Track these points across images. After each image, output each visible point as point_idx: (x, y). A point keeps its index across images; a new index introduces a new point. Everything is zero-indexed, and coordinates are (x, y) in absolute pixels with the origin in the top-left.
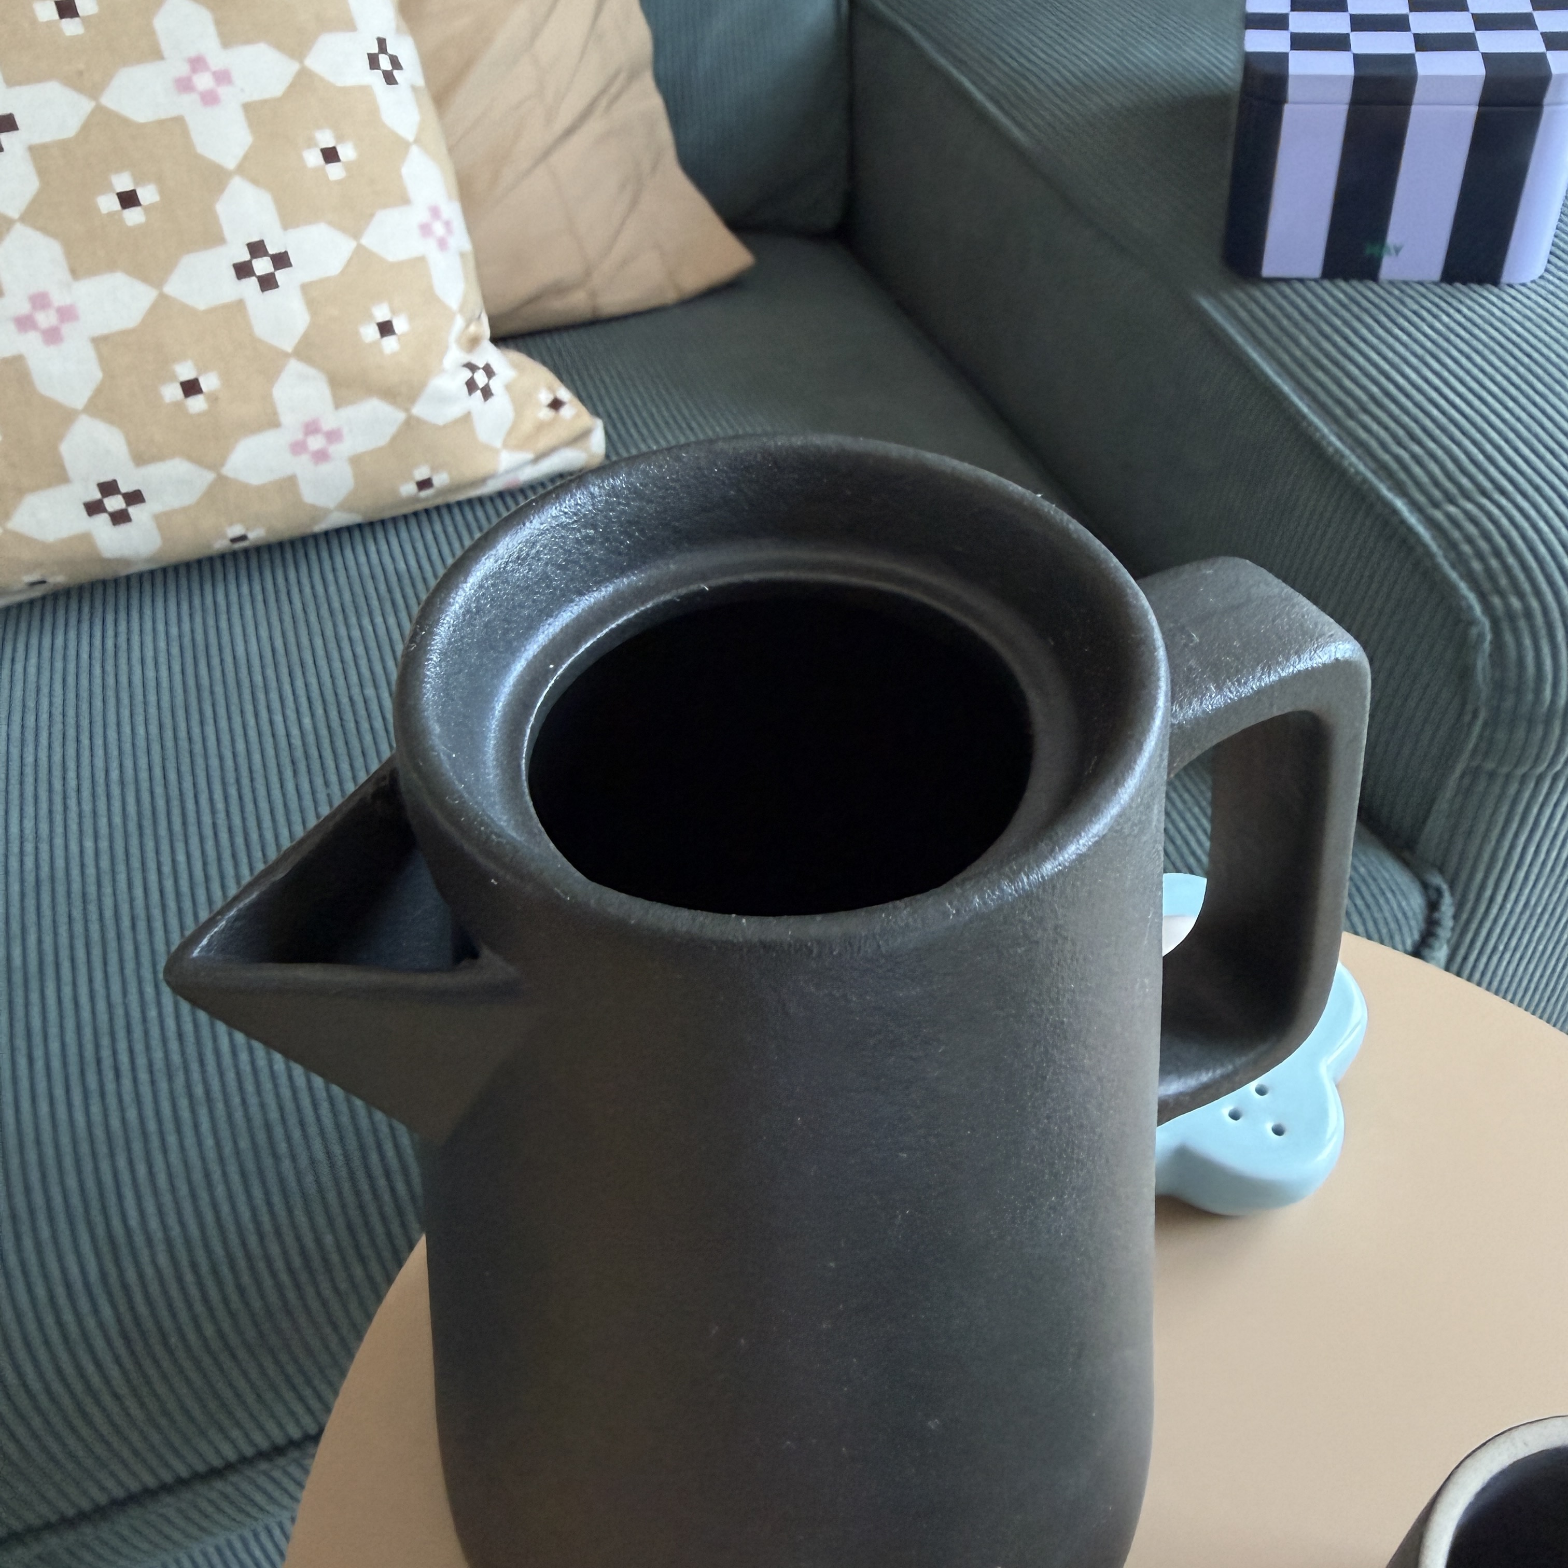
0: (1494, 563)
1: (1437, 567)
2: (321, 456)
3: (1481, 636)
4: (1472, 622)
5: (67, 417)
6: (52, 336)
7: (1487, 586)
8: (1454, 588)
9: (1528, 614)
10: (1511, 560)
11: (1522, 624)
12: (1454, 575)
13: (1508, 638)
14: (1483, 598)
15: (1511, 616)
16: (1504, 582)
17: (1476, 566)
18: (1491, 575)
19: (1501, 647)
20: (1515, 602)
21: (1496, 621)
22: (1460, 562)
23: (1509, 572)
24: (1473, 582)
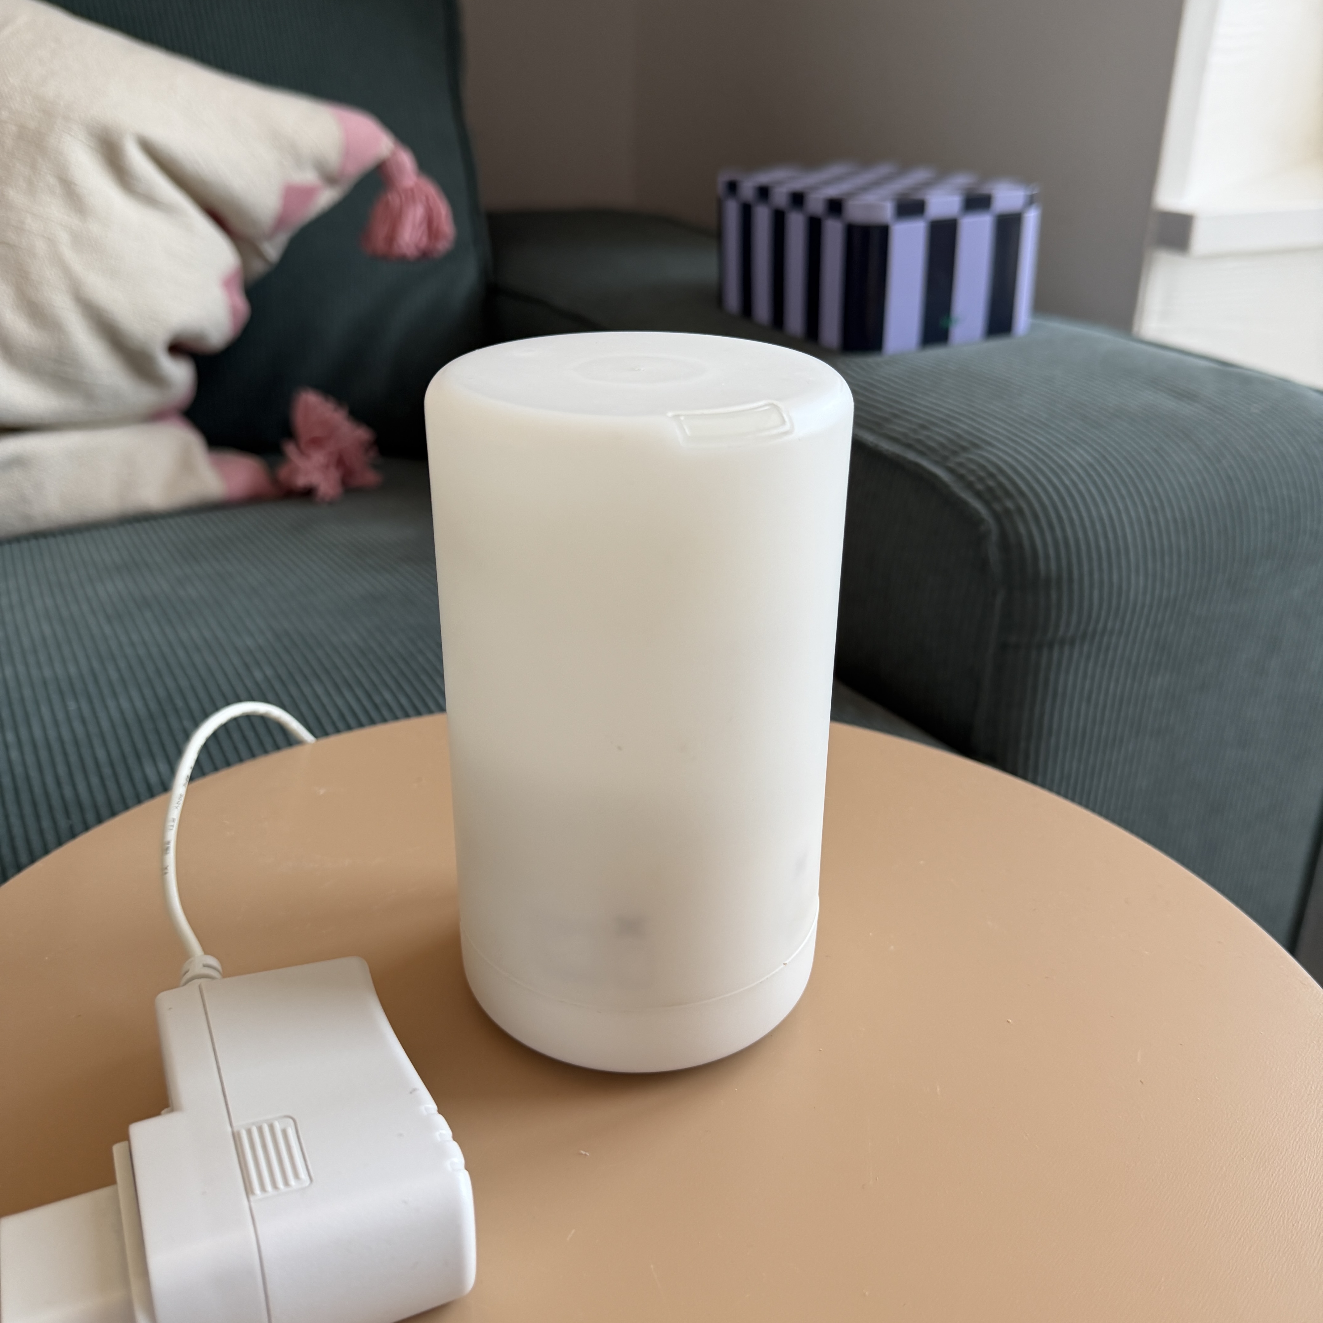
0: (991, 483)
1: (953, 493)
3: (989, 529)
7: (988, 496)
8: (966, 502)
9: (1020, 511)
10: (1002, 480)
11: (1016, 517)
12: (964, 495)
13: (1007, 526)
14: (987, 504)
15: (1007, 511)
16: (999, 492)
17: (980, 487)
18: (990, 489)
19: (1003, 535)
20: (1009, 504)
21: (997, 517)
22: (970, 486)
23: (1000, 485)
24: (978, 495)
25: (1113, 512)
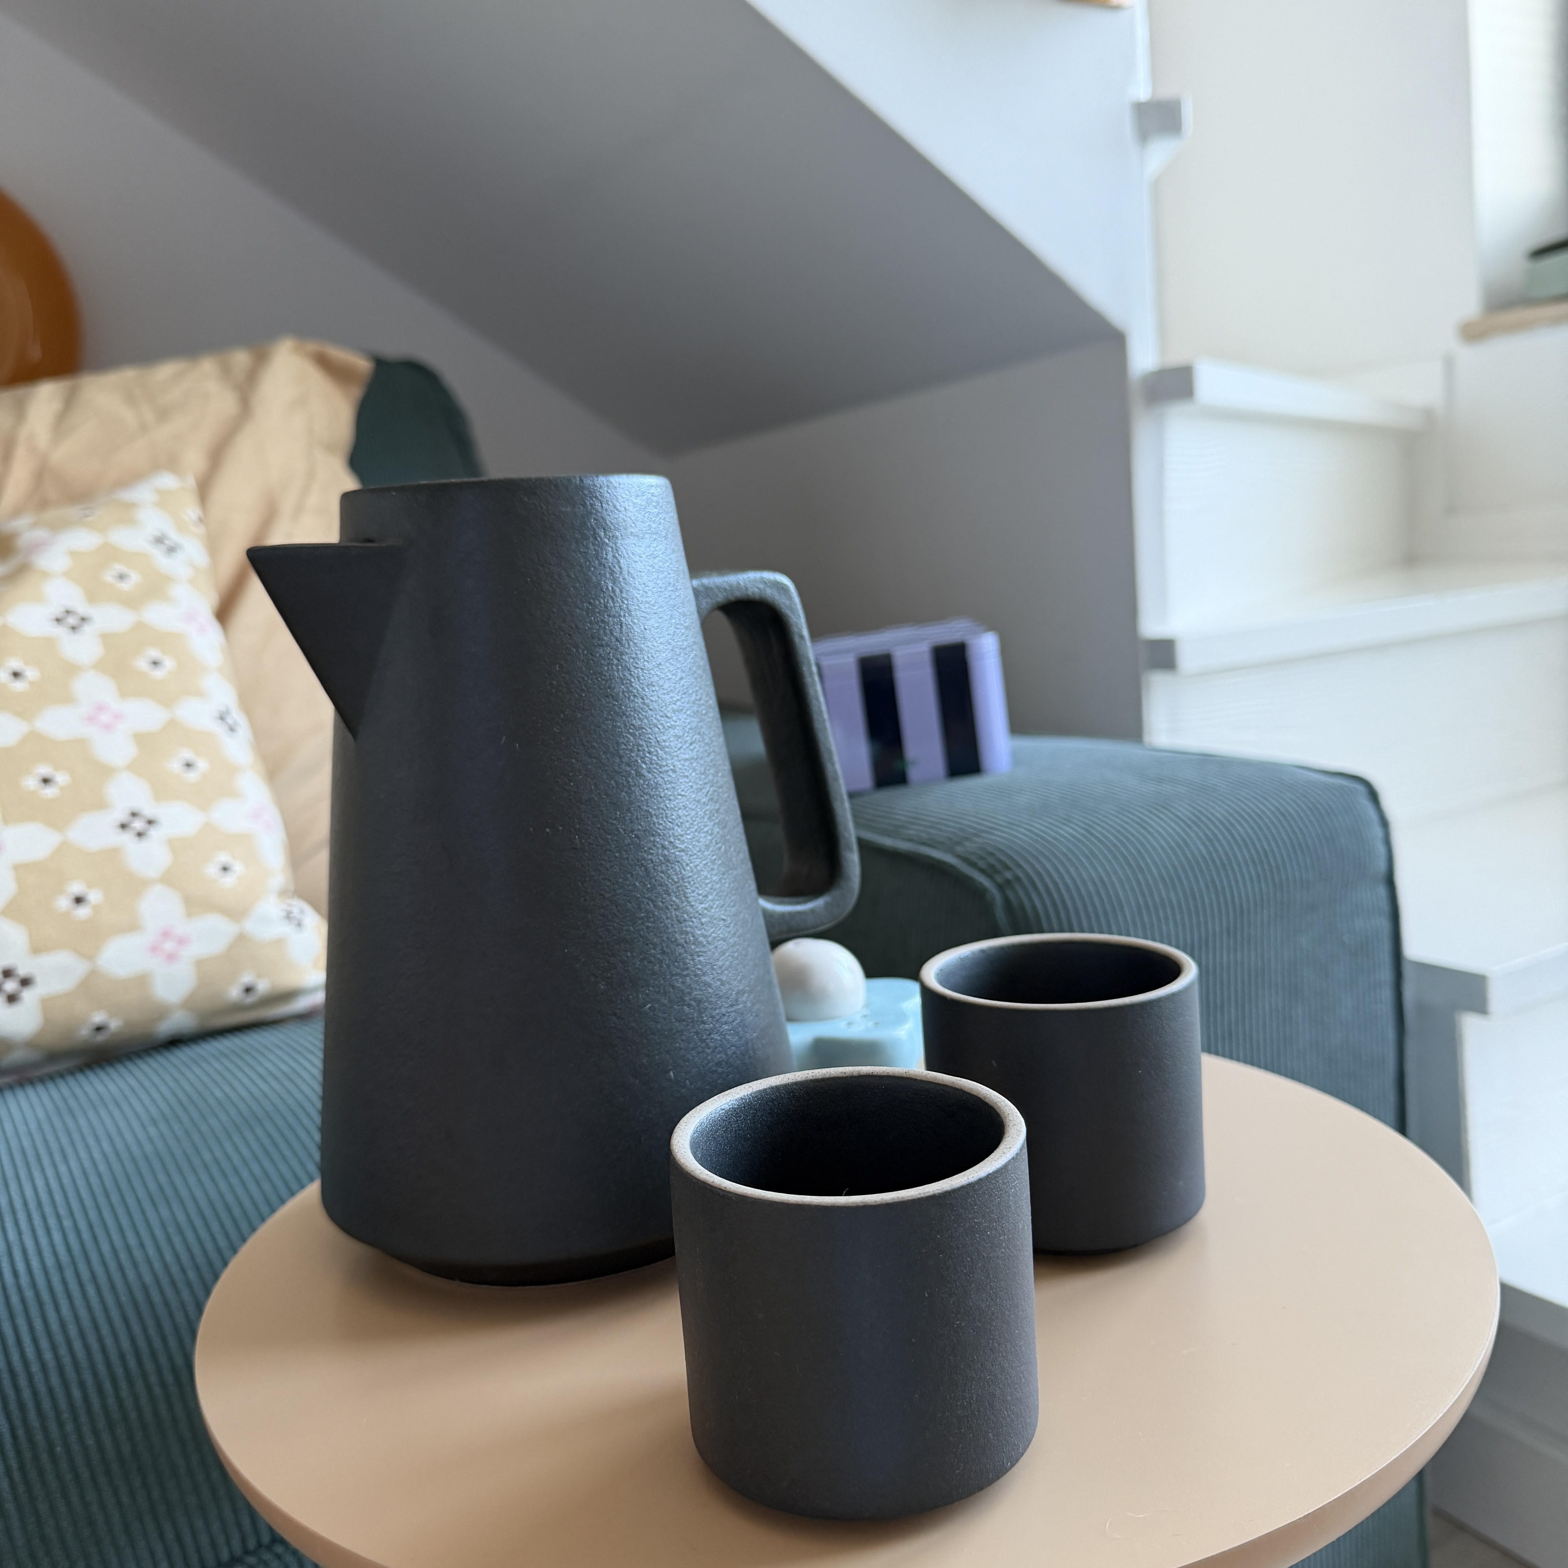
0: (991, 860)
1: (959, 872)
2: (171, 957)
3: (994, 898)
4: (986, 891)
7: (990, 871)
8: (971, 877)
9: (1018, 879)
11: (1016, 885)
12: (972, 873)
13: (1010, 895)
15: (1008, 882)
16: (998, 866)
17: (982, 864)
19: (1007, 902)
21: (1000, 887)
22: (973, 865)
23: (1000, 861)
25: (1103, 874)
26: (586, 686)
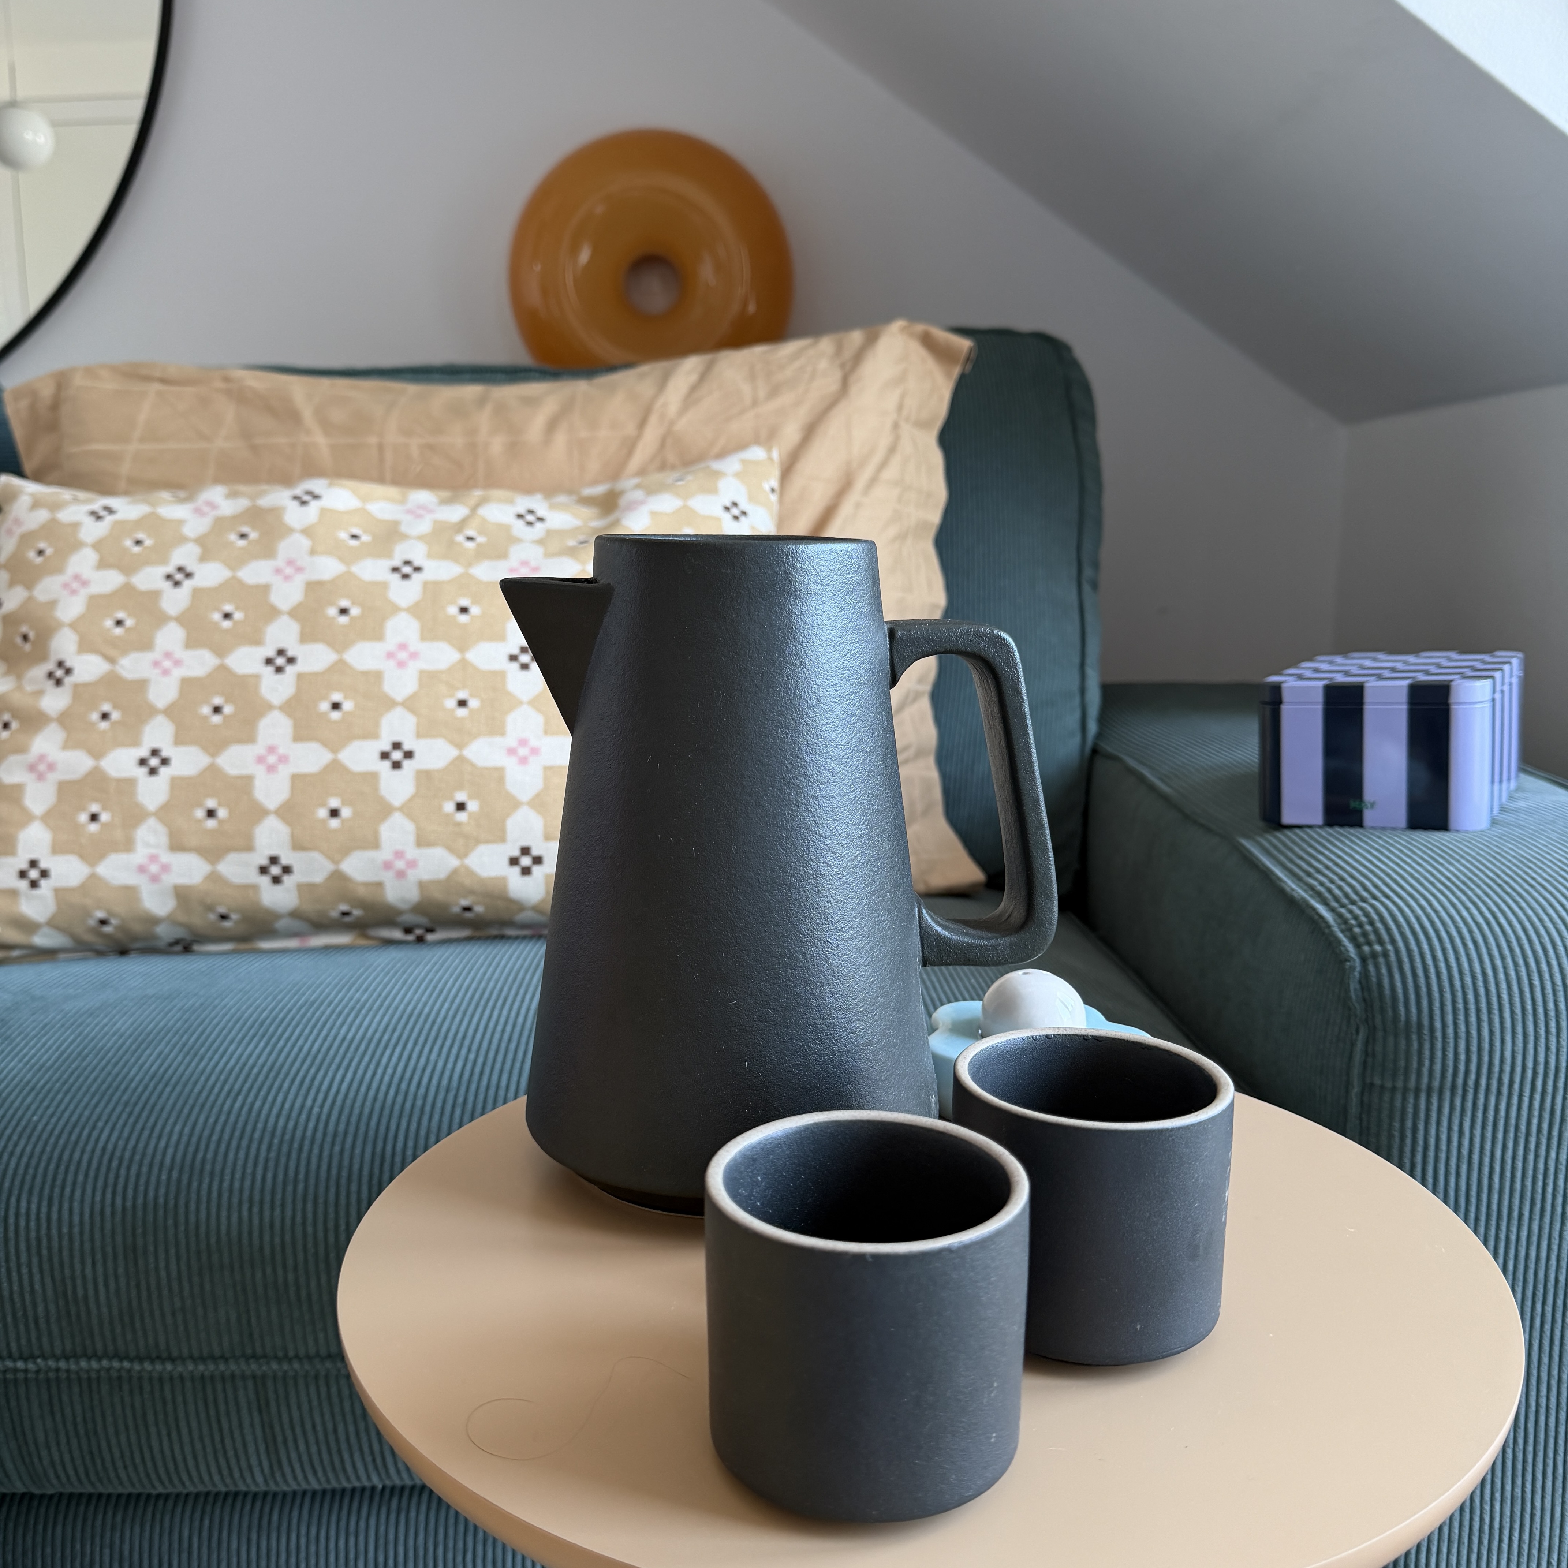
0: (1368, 928)
1: (1332, 934)
3: (1353, 968)
4: (1348, 959)
5: (516, 804)
6: (523, 761)
7: (1361, 940)
8: (1339, 942)
9: (1385, 954)
10: (1379, 925)
11: (1381, 960)
12: (1341, 936)
13: (1371, 968)
14: (1358, 946)
15: (1374, 955)
16: (1372, 937)
17: (1357, 930)
18: (1365, 934)
19: (1366, 975)
20: (1378, 948)
21: (1363, 959)
22: (1348, 930)
23: (1376, 932)
24: (1353, 939)
26: (721, 723)
